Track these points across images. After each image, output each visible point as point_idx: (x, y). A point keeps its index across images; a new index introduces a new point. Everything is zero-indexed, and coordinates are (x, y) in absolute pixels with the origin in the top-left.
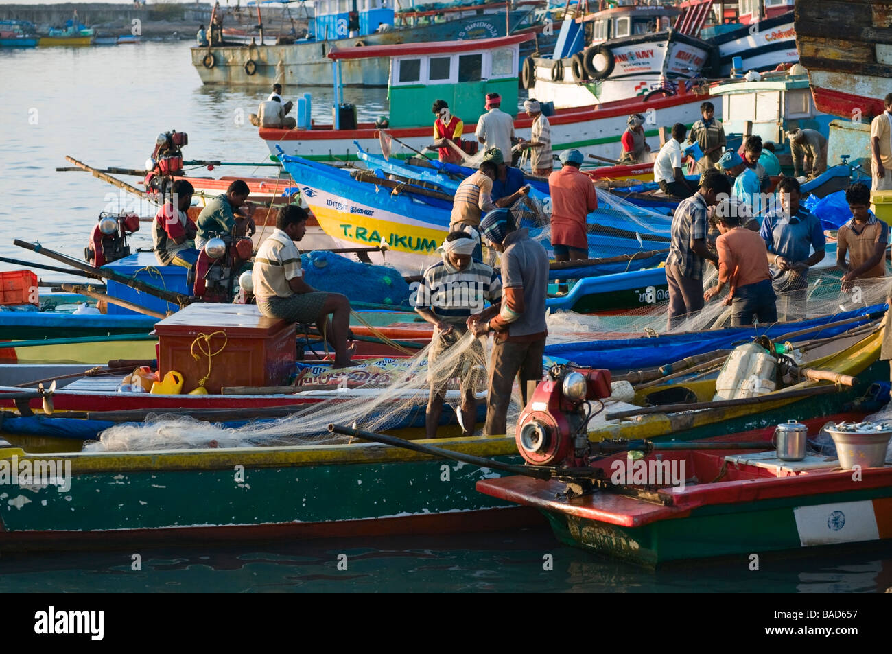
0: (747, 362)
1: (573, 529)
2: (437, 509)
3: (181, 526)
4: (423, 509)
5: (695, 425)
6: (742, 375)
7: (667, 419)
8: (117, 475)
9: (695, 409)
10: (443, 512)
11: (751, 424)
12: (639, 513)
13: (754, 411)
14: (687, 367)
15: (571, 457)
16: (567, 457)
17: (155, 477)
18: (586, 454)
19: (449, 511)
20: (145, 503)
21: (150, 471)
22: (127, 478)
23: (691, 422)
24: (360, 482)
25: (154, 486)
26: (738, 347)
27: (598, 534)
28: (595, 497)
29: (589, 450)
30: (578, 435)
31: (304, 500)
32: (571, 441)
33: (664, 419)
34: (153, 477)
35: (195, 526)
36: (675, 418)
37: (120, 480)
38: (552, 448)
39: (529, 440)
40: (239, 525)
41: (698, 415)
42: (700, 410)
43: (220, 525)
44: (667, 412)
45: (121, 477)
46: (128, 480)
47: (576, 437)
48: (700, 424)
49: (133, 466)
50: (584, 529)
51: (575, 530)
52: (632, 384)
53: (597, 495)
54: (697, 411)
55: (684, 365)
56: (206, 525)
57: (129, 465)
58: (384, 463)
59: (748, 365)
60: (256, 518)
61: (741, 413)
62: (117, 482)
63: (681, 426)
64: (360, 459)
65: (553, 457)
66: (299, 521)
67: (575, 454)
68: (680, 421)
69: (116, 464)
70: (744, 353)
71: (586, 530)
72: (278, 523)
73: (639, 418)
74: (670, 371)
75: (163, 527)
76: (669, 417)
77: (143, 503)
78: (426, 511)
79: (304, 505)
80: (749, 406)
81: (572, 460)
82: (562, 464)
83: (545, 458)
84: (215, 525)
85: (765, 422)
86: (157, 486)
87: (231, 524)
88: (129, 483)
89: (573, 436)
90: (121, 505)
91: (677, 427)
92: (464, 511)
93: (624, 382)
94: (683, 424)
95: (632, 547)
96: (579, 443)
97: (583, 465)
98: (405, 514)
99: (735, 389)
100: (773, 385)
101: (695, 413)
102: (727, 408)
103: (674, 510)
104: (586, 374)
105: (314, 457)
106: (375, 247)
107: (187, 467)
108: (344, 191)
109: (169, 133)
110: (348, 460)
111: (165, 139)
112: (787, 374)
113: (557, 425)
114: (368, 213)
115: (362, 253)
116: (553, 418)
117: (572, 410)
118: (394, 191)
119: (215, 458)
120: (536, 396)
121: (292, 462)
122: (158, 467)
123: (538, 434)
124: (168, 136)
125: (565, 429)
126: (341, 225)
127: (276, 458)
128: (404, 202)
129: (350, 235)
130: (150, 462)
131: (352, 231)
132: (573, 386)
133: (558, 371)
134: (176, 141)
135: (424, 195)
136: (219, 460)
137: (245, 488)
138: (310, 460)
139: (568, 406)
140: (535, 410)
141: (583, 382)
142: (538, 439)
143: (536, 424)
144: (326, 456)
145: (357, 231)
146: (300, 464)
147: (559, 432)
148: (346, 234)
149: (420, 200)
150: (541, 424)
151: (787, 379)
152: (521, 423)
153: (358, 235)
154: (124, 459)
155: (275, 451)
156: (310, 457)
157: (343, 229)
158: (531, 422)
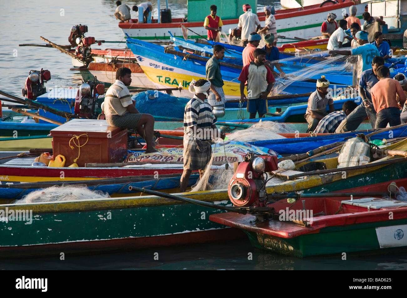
0: (354, 147)
1: (260, 240)
2: (203, 228)
3: (70, 242)
4: (197, 229)
5: (334, 180)
6: (352, 154)
7: (320, 178)
8: (36, 215)
9: (333, 172)
10: (207, 230)
11: (361, 179)
12: (292, 231)
13: (363, 172)
14: (321, 152)
15: (258, 202)
16: (255, 202)
17: (56, 215)
18: (265, 200)
19: (210, 229)
20: (51, 230)
21: (53, 212)
22: (41, 217)
23: (332, 179)
24: (163, 215)
25: (55, 220)
26: (349, 140)
27: (272, 242)
28: (270, 223)
29: (267, 198)
30: (261, 190)
31: (135, 225)
32: (257, 193)
33: (318, 178)
34: (55, 215)
35: (78, 241)
36: (323, 177)
37: (37, 218)
38: (248, 197)
39: (235, 193)
40: (101, 240)
41: (335, 175)
42: (336, 173)
43: (91, 240)
44: (318, 174)
45: (38, 216)
46: (41, 218)
47: (260, 191)
48: (336, 180)
49: (44, 210)
50: (265, 240)
51: (261, 240)
52: (294, 161)
53: (271, 222)
54: (334, 173)
55: (320, 151)
56: (83, 240)
57: (42, 210)
58: (176, 204)
59: (354, 149)
60: (109, 236)
61: (357, 174)
62: (36, 219)
63: (327, 181)
64: (163, 203)
65: (248, 202)
66: (132, 237)
67: (259, 200)
68: (326, 178)
69: (35, 209)
70: (352, 143)
71: (266, 240)
72: (121, 238)
73: (305, 177)
74: (312, 154)
75: (61, 243)
76: (320, 176)
77: (50, 230)
78: (198, 230)
79: (135, 228)
80: (360, 170)
81: (258, 203)
82: (253, 206)
83: (244, 203)
84: (88, 241)
85: (368, 178)
86: (57, 220)
87: (96, 240)
88: (42, 219)
89: (258, 191)
90: (38, 231)
91: (324, 182)
92: (218, 229)
93: (290, 160)
94: (327, 180)
95: (290, 249)
96: (261, 194)
97: (264, 206)
98: (187, 231)
99: (349, 162)
100: (369, 159)
101: (333, 174)
102: (350, 171)
103: (311, 229)
104: (265, 158)
105: (140, 202)
106: (176, 88)
107: (73, 210)
108: (158, 58)
109: (78, 25)
110: (157, 203)
111: (76, 29)
112: (375, 153)
113: (250, 185)
114: (171, 69)
115: (169, 91)
116: (247, 182)
117: (257, 177)
118: (185, 58)
119: (87, 204)
120: (238, 170)
121: (128, 205)
122: (57, 210)
123: (240, 190)
124: (77, 27)
125: (254, 187)
126: (157, 76)
127: (120, 203)
128: (190, 64)
129: (162, 81)
130: (53, 208)
131: (163, 79)
132: (257, 165)
133: (249, 157)
134: (81, 30)
135: (200, 60)
136: (90, 205)
137: (104, 220)
138: (137, 204)
139: (255, 175)
140: (238, 177)
141: (263, 162)
142: (240, 193)
143: (238, 185)
144: (146, 202)
145: (165, 79)
146: (132, 207)
147: (250, 189)
148: (160, 81)
149: (198, 63)
150: (241, 185)
151: (375, 156)
152: (231, 185)
153: (166, 81)
154: (39, 206)
155: (119, 200)
156: (137, 202)
157: (158, 78)
158: (236, 184)
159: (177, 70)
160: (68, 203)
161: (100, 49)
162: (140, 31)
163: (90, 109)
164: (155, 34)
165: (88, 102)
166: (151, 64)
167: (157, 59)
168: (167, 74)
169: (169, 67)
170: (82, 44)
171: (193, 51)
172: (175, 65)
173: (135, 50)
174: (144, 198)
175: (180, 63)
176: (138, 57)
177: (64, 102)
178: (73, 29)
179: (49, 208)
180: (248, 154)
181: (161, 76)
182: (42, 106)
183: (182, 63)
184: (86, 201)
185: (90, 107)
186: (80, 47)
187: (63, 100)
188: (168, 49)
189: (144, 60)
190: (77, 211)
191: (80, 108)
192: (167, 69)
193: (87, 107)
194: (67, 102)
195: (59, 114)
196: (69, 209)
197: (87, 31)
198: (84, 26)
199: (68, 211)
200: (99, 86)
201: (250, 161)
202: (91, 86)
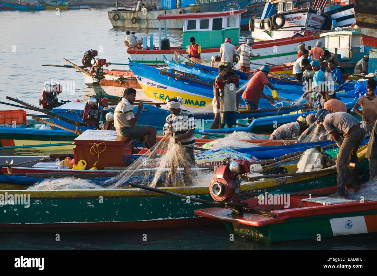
0: (311, 156)
1: (236, 230)
2: (174, 217)
3: (64, 222)
4: (169, 217)
5: (287, 183)
6: (308, 162)
7: (275, 180)
8: (36, 200)
9: (287, 176)
10: (177, 218)
11: (311, 183)
12: (261, 221)
13: (313, 177)
14: (286, 158)
15: (234, 198)
16: (232, 197)
17: (53, 201)
18: (240, 196)
19: (180, 218)
20: (49, 212)
21: (51, 198)
22: (41, 201)
23: (285, 181)
24: (141, 205)
25: (52, 205)
26: (307, 150)
27: (246, 232)
29: (241, 195)
30: (236, 188)
31: (117, 212)
32: (233, 190)
33: (273, 180)
34: (52, 201)
35: (70, 222)
36: (278, 180)
37: (37, 202)
38: (226, 194)
39: (215, 191)
40: (89, 222)
41: (288, 179)
42: (289, 177)
43: (81, 222)
44: (275, 177)
45: (38, 201)
46: (41, 202)
47: (235, 189)
48: (289, 182)
49: (43, 196)
50: (240, 230)
51: (237, 230)
52: (262, 165)
53: (245, 214)
54: (288, 177)
56: (74, 222)
57: (42, 196)
58: (152, 197)
59: (311, 157)
60: (96, 220)
61: (307, 178)
62: (36, 203)
63: (281, 183)
64: (141, 195)
65: (226, 198)
66: (115, 221)
67: (235, 197)
68: (281, 181)
69: (36, 195)
70: (310, 152)
71: (241, 230)
72: (106, 222)
73: (263, 179)
74: (278, 160)
75: (56, 223)
76: (275, 179)
77: (47, 212)
78: (170, 218)
79: (117, 214)
80: (311, 175)
81: (234, 199)
82: (230, 201)
83: (222, 198)
84: (78, 222)
85: (317, 182)
86: (54, 205)
87: (85, 222)
88: (42, 203)
89: (234, 188)
90: (38, 213)
91: (279, 184)
92: (186, 218)
93: (258, 164)
94: (281, 182)
95: (260, 237)
96: (237, 191)
97: (239, 201)
98: (160, 219)
99: (305, 168)
100: (322, 166)
101: (287, 178)
102: (301, 176)
103: (277, 219)
104: (239, 162)
105: (122, 194)
106: (163, 102)
107: (67, 197)
108: (155, 78)
109: (90, 50)
110: (136, 195)
111: (88, 53)
112: (328, 162)
113: (227, 184)
114: (165, 88)
115: (158, 105)
116: (225, 181)
117: (233, 178)
118: (176, 79)
119: (79, 193)
120: (218, 172)
121: (112, 195)
122: (54, 197)
123: (219, 188)
124: (89, 52)
125: (231, 186)
126: (153, 93)
127: (105, 194)
128: (180, 83)
129: (157, 97)
130: (51, 195)
131: (158, 95)
132: (233, 168)
133: (227, 161)
134: (92, 54)
135: (188, 81)
136: (80, 194)
137: (92, 206)
138: (120, 195)
139: (232, 176)
140: (217, 178)
141: (238, 166)
142: (219, 190)
143: (218, 184)
144: (127, 194)
145: (160, 95)
146: (115, 197)
147: (228, 187)
148: (155, 97)
149: (187, 82)
150: (220, 183)
151: (328, 164)
152: (212, 184)
153: (160, 97)
154: (40, 193)
155: (105, 191)
156: (120, 194)
157: (154, 94)
158: (216, 183)
159: (169, 88)
160: (63, 191)
161: (107, 70)
162: (144, 56)
163: (96, 118)
164: (157, 59)
165: (95, 113)
166: (148, 83)
167: (153, 79)
168: (161, 91)
169: (163, 85)
170: (95, 64)
171: (183, 73)
172: (168, 84)
173: (136, 71)
174: (125, 190)
175: (172, 83)
176: (138, 77)
177: (73, 113)
178: (86, 53)
179: (47, 194)
180: (226, 159)
181: (157, 93)
182: (57, 116)
183: (174, 83)
184: (77, 191)
185: (96, 117)
186: (94, 66)
187: (73, 111)
188: (163, 71)
189: (143, 79)
190: (70, 198)
191: (88, 118)
192: (161, 87)
193: (94, 117)
194: (76, 113)
195: (70, 122)
196: (64, 197)
197: (97, 55)
198: (95, 51)
199: (62, 198)
200: (103, 100)
201: (228, 164)
202: (97, 100)
